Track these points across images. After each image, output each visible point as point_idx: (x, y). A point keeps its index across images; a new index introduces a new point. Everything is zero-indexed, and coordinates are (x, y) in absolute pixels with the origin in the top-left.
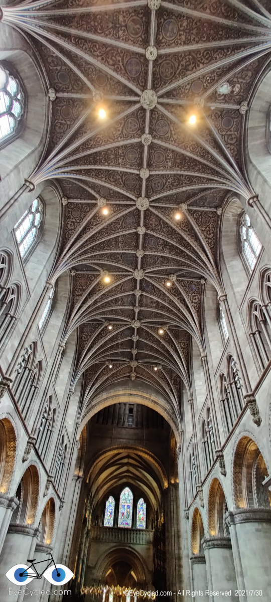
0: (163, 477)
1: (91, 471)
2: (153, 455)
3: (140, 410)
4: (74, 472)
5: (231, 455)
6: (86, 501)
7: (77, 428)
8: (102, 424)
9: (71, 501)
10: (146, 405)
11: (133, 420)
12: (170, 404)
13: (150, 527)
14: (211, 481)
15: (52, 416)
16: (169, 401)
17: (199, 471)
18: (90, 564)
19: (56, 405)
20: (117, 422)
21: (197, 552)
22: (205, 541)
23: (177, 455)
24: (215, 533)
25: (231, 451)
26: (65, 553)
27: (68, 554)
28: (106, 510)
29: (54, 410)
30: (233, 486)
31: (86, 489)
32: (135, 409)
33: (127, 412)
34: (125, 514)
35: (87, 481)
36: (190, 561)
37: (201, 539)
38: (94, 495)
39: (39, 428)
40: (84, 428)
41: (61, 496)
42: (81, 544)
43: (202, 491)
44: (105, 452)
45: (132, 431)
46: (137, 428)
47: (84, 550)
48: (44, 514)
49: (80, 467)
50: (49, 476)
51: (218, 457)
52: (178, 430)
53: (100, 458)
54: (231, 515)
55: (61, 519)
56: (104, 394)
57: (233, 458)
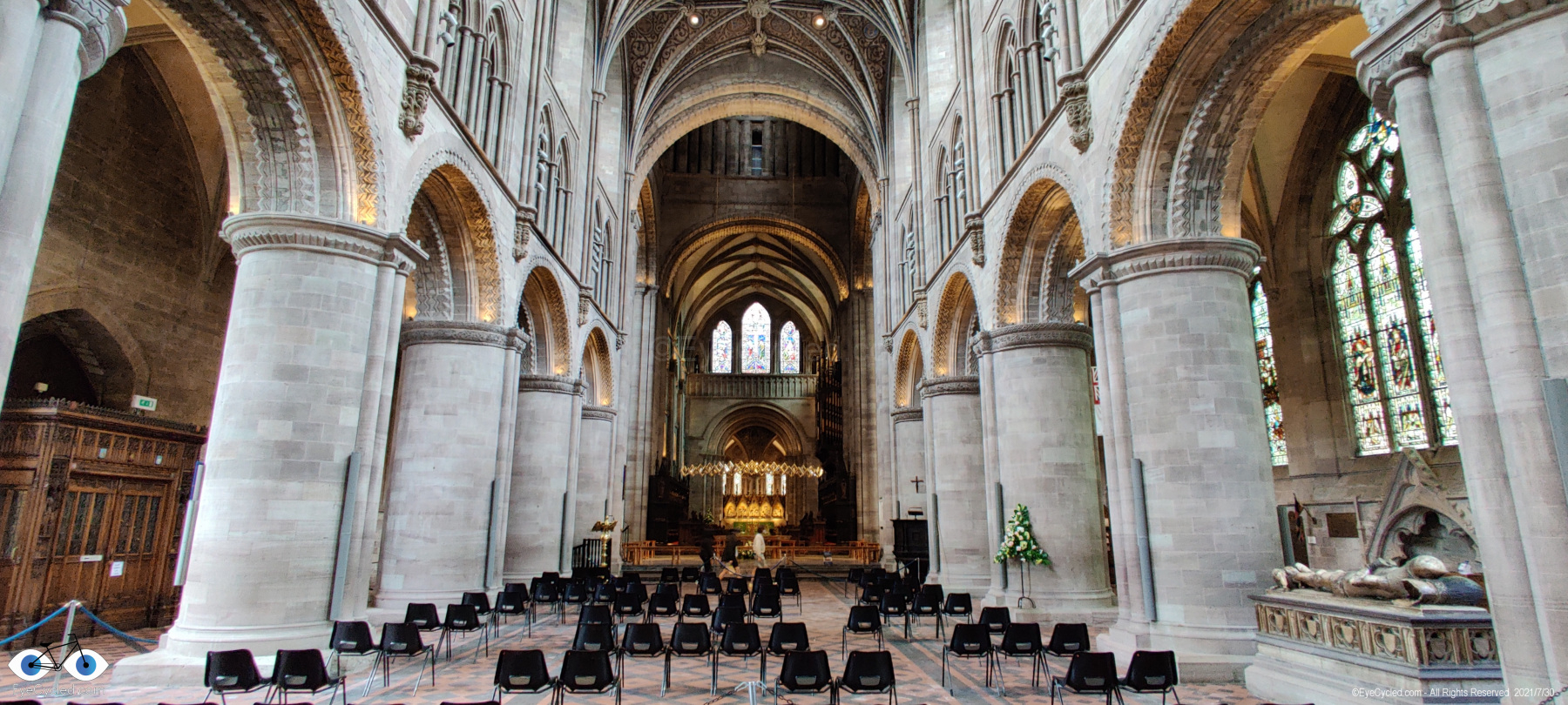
0: (837, 278)
1: (673, 275)
2: (814, 235)
3: (779, 134)
4: (636, 277)
5: (1002, 222)
6: (669, 331)
7: (627, 183)
8: (689, 171)
9: (637, 333)
10: (796, 120)
11: (763, 159)
12: (858, 114)
13: (809, 370)
14: (948, 278)
15: (562, 156)
16: (855, 108)
17: (921, 260)
18: (692, 433)
19: (566, 129)
20: (723, 166)
21: (906, 403)
22: (924, 386)
23: (871, 232)
24: (947, 371)
25: (1005, 213)
26: (641, 419)
27: (648, 420)
28: (714, 346)
29: (563, 141)
30: (997, 285)
31: (667, 310)
32: (767, 134)
33: (748, 141)
34: (756, 350)
35: (668, 295)
36: (892, 419)
37: (916, 382)
38: (686, 321)
39: (536, 186)
40: (645, 182)
41: (615, 323)
42: (670, 404)
43: (925, 299)
44: (702, 234)
45: (762, 186)
46: (774, 178)
47: (678, 413)
48: (587, 355)
49: (647, 268)
50: (581, 287)
51: (970, 229)
52: (875, 176)
53: (692, 248)
54: (987, 338)
55: (624, 364)
56: (684, 96)
57: (1006, 229)
